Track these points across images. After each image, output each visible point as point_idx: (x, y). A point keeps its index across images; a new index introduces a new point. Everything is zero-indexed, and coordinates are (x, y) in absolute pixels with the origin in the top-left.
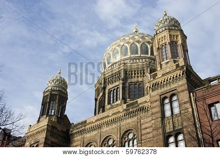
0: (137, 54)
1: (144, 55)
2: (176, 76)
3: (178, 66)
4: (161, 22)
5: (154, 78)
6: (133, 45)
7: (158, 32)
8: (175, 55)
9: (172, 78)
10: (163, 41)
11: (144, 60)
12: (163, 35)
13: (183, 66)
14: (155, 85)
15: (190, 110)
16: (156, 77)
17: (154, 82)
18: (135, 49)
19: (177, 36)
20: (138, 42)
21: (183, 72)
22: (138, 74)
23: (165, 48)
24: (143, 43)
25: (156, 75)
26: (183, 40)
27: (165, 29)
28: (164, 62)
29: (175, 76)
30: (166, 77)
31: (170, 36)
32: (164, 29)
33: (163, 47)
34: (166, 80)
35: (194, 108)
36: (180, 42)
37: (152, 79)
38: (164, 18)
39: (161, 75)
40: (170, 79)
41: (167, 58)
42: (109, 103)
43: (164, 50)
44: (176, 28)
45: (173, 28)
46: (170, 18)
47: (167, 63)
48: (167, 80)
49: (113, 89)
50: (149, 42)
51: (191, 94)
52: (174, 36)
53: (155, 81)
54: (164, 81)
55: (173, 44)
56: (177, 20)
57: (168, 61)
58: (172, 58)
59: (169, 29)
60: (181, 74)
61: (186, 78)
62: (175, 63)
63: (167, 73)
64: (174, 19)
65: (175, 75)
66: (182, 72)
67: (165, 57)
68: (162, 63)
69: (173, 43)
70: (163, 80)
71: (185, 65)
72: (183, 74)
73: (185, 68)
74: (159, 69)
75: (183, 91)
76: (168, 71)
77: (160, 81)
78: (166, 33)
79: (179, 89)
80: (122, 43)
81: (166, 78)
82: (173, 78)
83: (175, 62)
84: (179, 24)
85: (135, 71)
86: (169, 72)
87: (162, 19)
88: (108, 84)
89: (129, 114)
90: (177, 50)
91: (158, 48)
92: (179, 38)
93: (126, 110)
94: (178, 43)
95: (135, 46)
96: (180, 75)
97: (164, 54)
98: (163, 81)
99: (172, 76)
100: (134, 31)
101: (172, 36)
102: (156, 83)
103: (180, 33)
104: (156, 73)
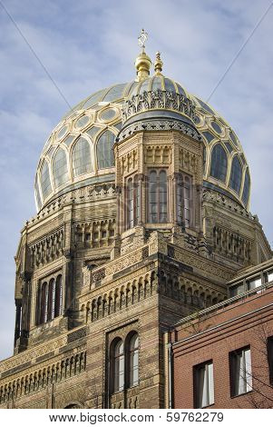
2: (140, 285)
3: (146, 252)
5: (98, 282)
7: (120, 137)
9: (131, 287)
10: (131, 167)
12: (130, 149)
13: (155, 256)
14: (99, 304)
15: (156, 379)
16: (103, 282)
17: (97, 295)
19: (166, 150)
21: (153, 273)
25: (102, 274)
28: (127, 233)
29: (137, 284)
30: (119, 285)
32: (133, 129)
34: (119, 293)
35: (166, 374)
36: (172, 169)
37: (93, 287)
39: (111, 277)
40: (128, 290)
42: (39, 322)
45: (158, 124)
47: (132, 238)
48: (122, 293)
49: (48, 280)
51: (166, 335)
53: (99, 292)
54: (116, 296)
59: (145, 131)
60: (149, 278)
61: (159, 292)
63: (124, 273)
65: (138, 280)
66: (150, 273)
68: (123, 236)
69: (153, 172)
70: (114, 290)
71: (158, 253)
73: (156, 265)
75: (149, 327)
76: (126, 264)
79: (144, 322)
80: (76, 131)
81: (120, 288)
82: (134, 287)
88: (38, 264)
89: (71, 363)
92: (172, 154)
93: (65, 351)
94: (169, 172)
96: (146, 282)
98: (113, 296)
99: (132, 282)
101: (154, 152)
102: (100, 298)
103: (175, 138)
104: (104, 269)
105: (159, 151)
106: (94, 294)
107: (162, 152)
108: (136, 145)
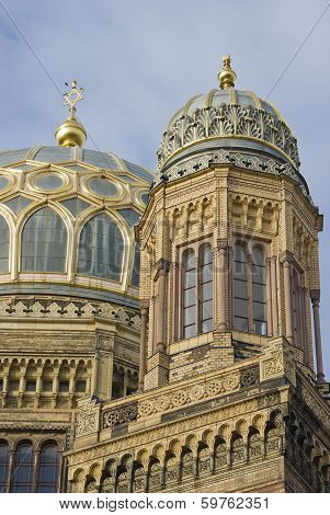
0: (60, 269)
1: (95, 282)
2: (236, 436)
3: (249, 377)
4: (193, 122)
5: (119, 427)
6: (38, 218)
7: (173, 174)
8: (244, 314)
9: (211, 440)
10: (195, 229)
11: (88, 309)
12: (196, 195)
13: (276, 382)
14: (122, 469)
16: (132, 427)
17: (117, 451)
18: (48, 239)
19: (269, 210)
20: (72, 202)
21: (273, 414)
22: (47, 383)
23: (201, 265)
24: (100, 212)
25: (131, 413)
26: (299, 233)
27: (212, 165)
28: (184, 345)
29: (227, 434)
30: (180, 433)
31: (235, 203)
32: (204, 161)
33: (192, 262)
34: (178, 450)
36: (280, 244)
37: (106, 435)
38: (217, 103)
39: (155, 419)
40: (202, 446)
41: (201, 322)
43: (191, 278)
44: (272, 166)
45: (256, 163)
46: (244, 103)
47: (199, 352)
48: (186, 450)
50: (128, 211)
52: (253, 206)
53: (123, 445)
54: (170, 455)
55: (243, 248)
56: (282, 118)
57: (203, 340)
58: (229, 328)
59: (233, 167)
60: (262, 424)
61: (285, 452)
62: (238, 356)
63: (192, 411)
64: (266, 112)
65: (232, 424)
66: (266, 413)
67: (191, 316)
68: (173, 349)
69: (241, 244)
70: (165, 443)
71: (286, 380)
72: (270, 426)
73: (284, 397)
74: (150, 380)
76: (195, 396)
77: (150, 449)
78: (214, 189)
81: (183, 439)
82: (219, 440)
83: (240, 350)
84: (291, 144)
85: (48, 367)
86: (202, 409)
87: (202, 105)
90: (260, 284)
91: (165, 265)
92: (281, 220)
94: (271, 250)
95: (51, 223)
96: (253, 431)
97: (191, 297)
98: (161, 454)
99: (215, 429)
100: (63, 131)
101: (245, 208)
102: (126, 457)
103: (287, 192)
104: (135, 403)
105: (256, 208)
106: (112, 448)
107: (260, 212)
108: (213, 188)
